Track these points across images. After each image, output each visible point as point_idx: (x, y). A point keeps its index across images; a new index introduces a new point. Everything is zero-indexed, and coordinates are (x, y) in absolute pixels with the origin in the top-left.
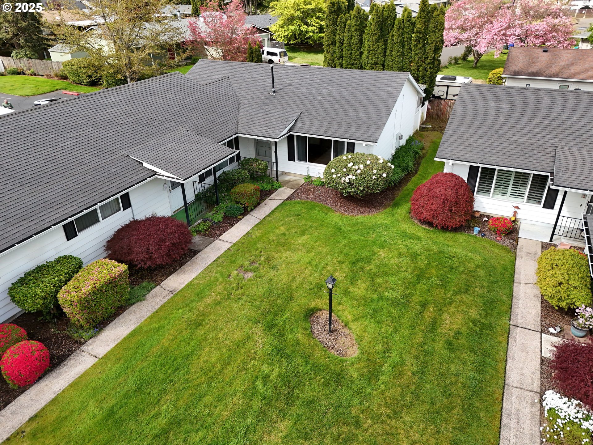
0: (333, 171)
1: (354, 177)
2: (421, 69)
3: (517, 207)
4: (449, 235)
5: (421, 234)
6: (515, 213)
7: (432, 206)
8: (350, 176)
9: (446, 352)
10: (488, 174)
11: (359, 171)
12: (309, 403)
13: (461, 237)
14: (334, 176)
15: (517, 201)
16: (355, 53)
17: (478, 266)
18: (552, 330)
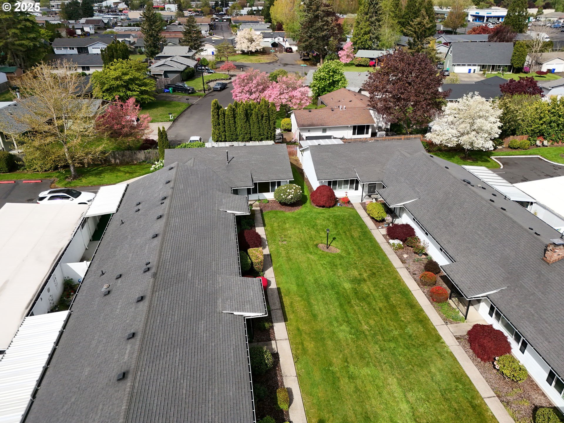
0: (282, 195)
1: (292, 196)
2: (269, 133)
3: (346, 192)
4: (331, 209)
5: (323, 211)
6: (346, 195)
7: (324, 200)
8: (291, 195)
9: (361, 242)
10: (335, 183)
11: (293, 193)
12: (341, 264)
13: (335, 208)
14: (284, 197)
15: (346, 190)
16: (233, 129)
17: (349, 216)
18: (380, 227)
